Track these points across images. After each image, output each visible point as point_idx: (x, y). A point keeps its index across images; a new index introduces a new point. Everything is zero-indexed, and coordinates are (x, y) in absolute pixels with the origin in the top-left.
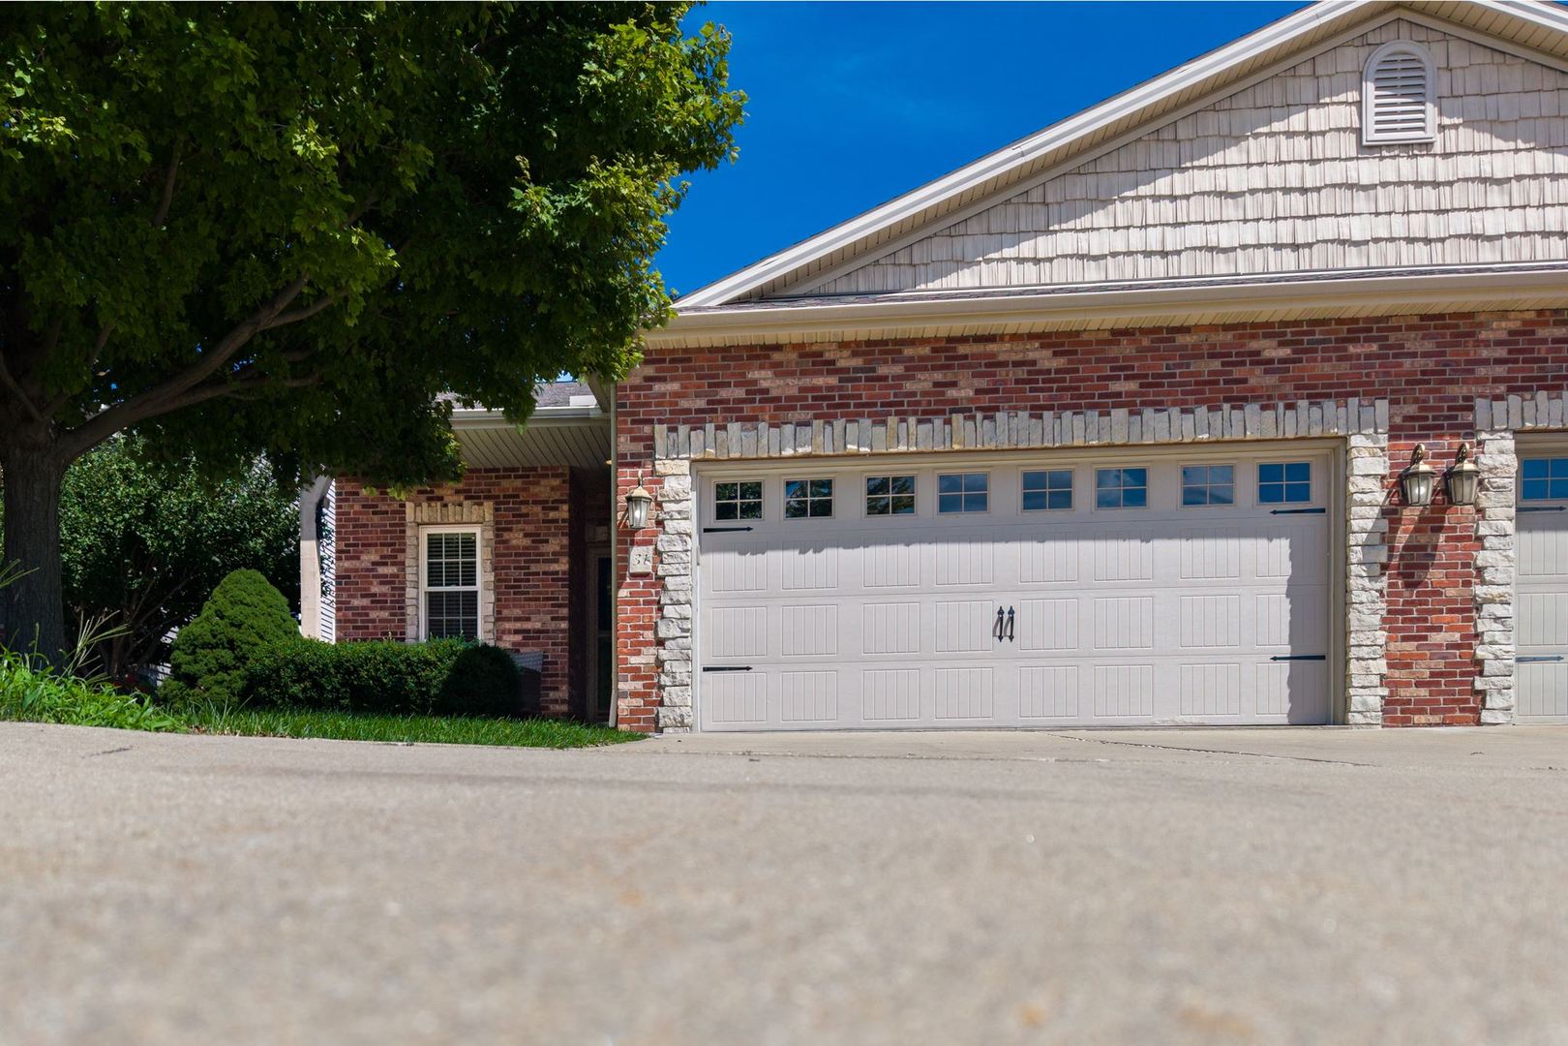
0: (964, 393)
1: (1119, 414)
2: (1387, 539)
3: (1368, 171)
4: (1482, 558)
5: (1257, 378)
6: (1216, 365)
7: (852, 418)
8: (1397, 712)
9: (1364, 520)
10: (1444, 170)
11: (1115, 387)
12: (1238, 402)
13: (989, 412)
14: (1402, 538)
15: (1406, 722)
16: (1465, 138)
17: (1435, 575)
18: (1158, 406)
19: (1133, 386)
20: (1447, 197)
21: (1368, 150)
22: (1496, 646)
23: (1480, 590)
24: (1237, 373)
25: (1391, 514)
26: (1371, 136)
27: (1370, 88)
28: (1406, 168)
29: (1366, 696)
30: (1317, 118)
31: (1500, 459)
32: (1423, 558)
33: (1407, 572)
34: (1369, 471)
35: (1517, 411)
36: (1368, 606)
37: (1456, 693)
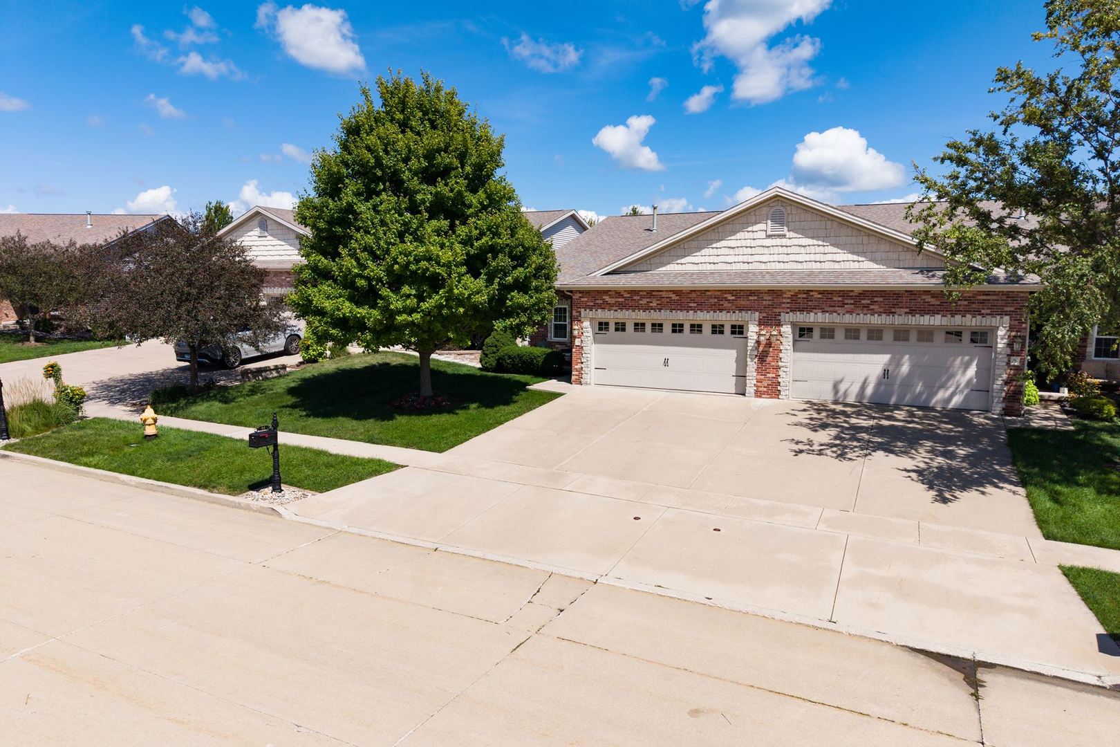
0: (654, 304)
1: (691, 312)
2: (757, 349)
3: (769, 242)
4: (781, 355)
5: (726, 304)
6: (716, 300)
7: (627, 310)
8: (758, 394)
9: (751, 343)
10: (788, 242)
11: (691, 305)
12: (721, 310)
13: (660, 310)
14: (761, 349)
15: (760, 397)
16: (792, 234)
17: (769, 359)
18: (701, 310)
19: (695, 305)
20: (789, 250)
21: (769, 237)
22: (784, 379)
23: (780, 364)
24: (721, 303)
25: (758, 342)
26: (769, 233)
27: (769, 222)
28: (778, 241)
29: (750, 389)
30: (755, 228)
31: (787, 329)
32: (766, 354)
33: (762, 358)
34: (753, 330)
35: (791, 317)
36: (752, 366)
37: (773, 390)
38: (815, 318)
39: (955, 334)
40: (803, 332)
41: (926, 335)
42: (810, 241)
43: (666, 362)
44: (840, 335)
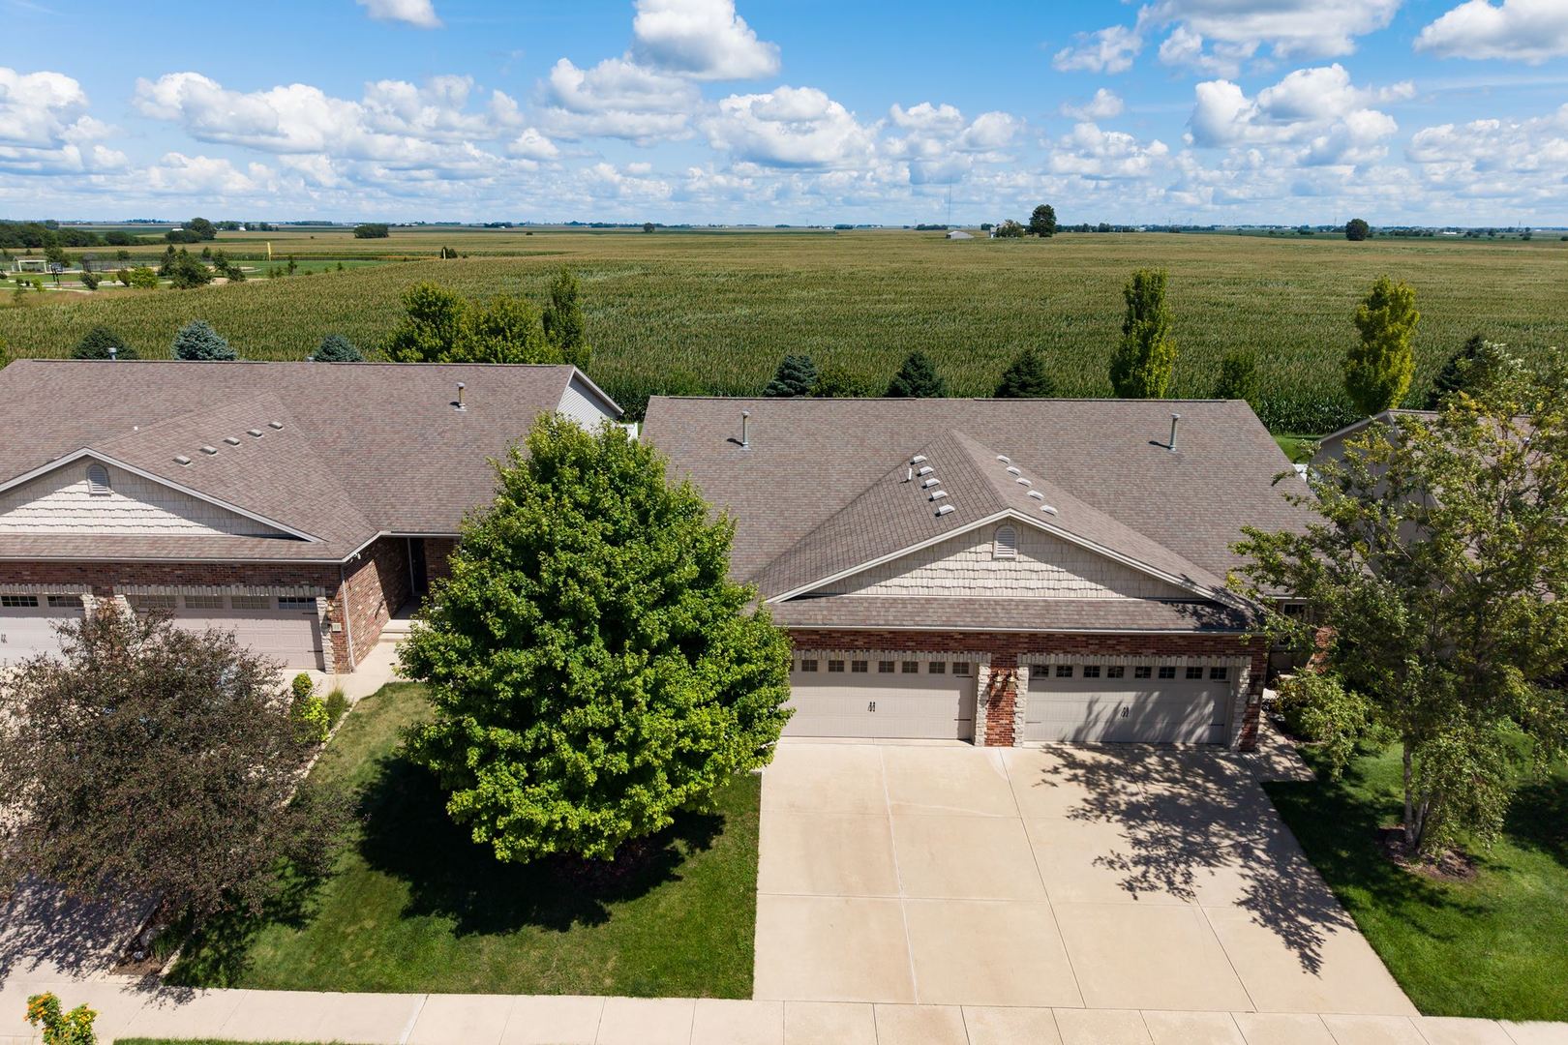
0: (860, 643)
1: (909, 652)
2: (989, 693)
3: (994, 565)
4: (1016, 700)
5: (952, 644)
6: (939, 639)
7: (824, 649)
8: (989, 742)
9: (982, 688)
10: (1019, 567)
11: (909, 644)
12: (946, 651)
13: (868, 649)
14: (993, 693)
15: (991, 745)
16: (1023, 557)
17: (1002, 704)
18: (922, 651)
19: (913, 644)
20: (1019, 575)
21: (994, 559)
22: (1019, 725)
23: (1015, 709)
24: (946, 642)
25: (990, 686)
26: (996, 555)
27: (996, 542)
28: (1007, 565)
29: (980, 737)
30: (979, 548)
31: (1024, 672)
32: (999, 699)
33: (994, 703)
34: (985, 673)
35: (1028, 658)
36: (982, 712)
37: (1007, 738)
38: (1053, 659)
39: (1194, 673)
40: (1039, 672)
41: (1168, 673)
42: (1044, 566)
43: (872, 707)
44: (1078, 673)
